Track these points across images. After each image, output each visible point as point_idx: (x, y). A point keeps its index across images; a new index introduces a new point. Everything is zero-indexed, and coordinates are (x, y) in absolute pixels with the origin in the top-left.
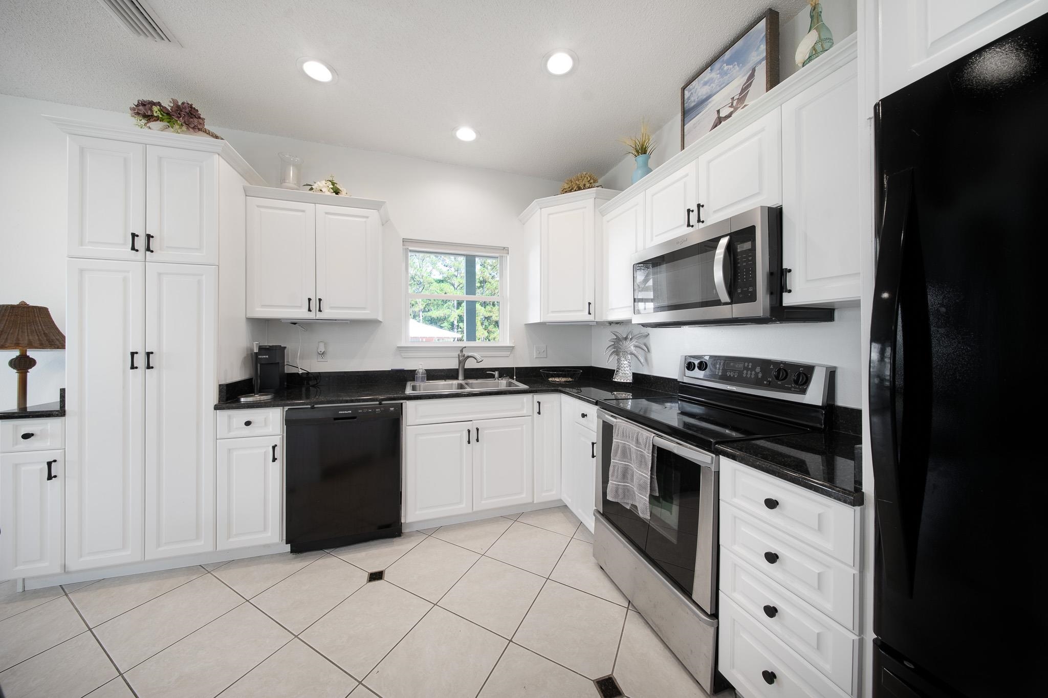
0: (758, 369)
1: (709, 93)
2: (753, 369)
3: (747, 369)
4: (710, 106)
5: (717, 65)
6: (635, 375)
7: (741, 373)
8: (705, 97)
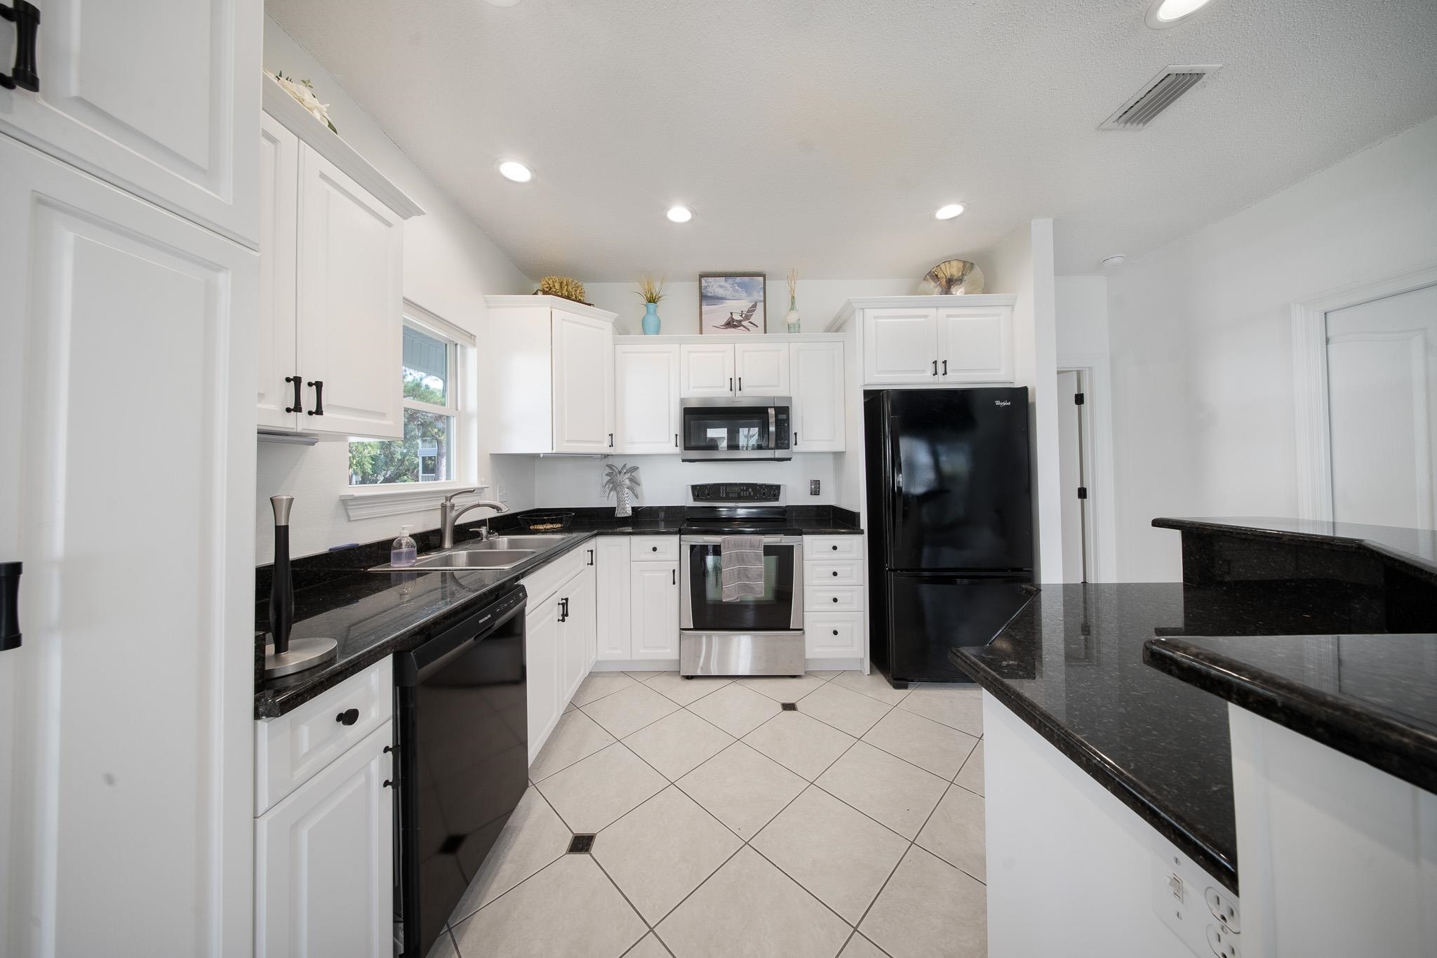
0: (750, 490)
1: (724, 296)
2: (747, 490)
3: (743, 490)
4: (724, 305)
5: (730, 280)
6: (633, 509)
7: (739, 494)
8: (720, 296)
